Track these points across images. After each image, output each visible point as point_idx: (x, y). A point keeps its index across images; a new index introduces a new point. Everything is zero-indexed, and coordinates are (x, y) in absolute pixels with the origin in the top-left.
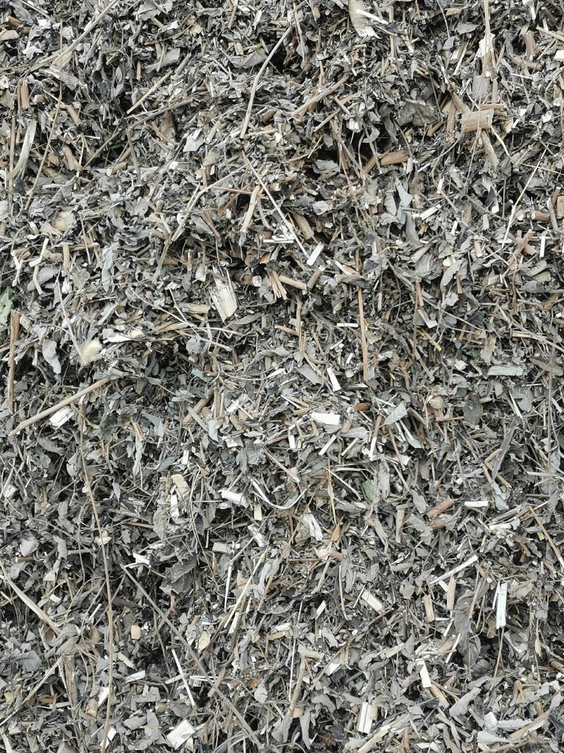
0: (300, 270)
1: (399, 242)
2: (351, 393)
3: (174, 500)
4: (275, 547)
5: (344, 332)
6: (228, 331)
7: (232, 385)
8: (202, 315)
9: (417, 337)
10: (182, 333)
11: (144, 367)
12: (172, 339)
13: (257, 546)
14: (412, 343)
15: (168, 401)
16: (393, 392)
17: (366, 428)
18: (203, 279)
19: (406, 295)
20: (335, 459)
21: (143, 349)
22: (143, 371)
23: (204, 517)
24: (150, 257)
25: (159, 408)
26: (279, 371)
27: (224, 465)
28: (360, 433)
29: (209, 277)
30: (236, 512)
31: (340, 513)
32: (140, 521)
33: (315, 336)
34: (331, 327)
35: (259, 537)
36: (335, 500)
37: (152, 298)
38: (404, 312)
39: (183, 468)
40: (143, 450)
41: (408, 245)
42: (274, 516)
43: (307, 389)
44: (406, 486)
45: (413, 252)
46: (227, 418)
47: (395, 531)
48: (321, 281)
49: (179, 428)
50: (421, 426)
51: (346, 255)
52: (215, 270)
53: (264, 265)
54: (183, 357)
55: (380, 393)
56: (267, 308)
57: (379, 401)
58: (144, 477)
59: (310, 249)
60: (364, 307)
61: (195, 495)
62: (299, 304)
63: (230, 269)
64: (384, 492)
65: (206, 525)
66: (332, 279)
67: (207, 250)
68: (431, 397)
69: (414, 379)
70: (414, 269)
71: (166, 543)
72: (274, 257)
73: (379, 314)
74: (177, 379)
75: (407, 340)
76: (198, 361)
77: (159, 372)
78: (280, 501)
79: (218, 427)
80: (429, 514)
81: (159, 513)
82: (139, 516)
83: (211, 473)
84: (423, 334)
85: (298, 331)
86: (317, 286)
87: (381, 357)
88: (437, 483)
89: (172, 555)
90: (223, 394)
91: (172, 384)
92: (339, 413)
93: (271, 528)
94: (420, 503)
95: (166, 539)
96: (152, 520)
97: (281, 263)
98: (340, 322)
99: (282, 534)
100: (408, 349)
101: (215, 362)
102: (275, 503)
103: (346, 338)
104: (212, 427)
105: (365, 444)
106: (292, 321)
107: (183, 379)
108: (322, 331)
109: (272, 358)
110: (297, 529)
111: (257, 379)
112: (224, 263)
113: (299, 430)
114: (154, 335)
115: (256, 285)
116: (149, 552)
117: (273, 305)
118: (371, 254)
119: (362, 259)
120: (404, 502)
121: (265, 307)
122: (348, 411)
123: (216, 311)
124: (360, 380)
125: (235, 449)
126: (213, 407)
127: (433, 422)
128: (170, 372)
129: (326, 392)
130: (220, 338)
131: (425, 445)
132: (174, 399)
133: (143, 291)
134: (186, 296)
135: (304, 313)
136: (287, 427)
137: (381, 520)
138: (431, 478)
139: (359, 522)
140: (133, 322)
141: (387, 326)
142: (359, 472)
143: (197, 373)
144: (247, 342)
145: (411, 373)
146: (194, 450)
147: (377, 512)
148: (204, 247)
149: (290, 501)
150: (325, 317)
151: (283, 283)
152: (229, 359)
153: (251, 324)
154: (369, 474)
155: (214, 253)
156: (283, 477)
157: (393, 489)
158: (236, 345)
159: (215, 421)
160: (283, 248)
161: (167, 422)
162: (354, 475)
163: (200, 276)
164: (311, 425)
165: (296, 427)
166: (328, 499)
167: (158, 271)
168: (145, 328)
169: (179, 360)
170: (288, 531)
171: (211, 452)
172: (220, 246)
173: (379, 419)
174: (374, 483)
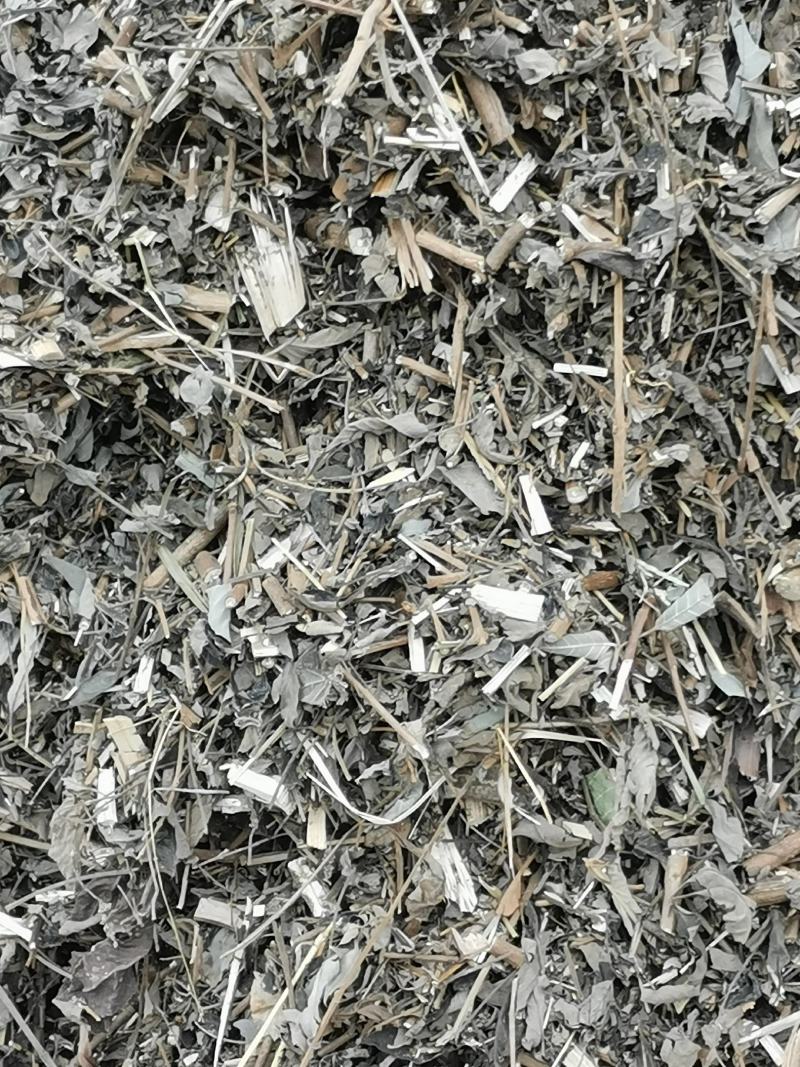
0: (472, 221)
1: (728, 170)
2: (577, 544)
3: (105, 782)
4: (354, 920)
5: (570, 387)
6: (276, 363)
7: (276, 500)
8: (215, 316)
9: (755, 414)
10: (160, 358)
11: (56, 438)
12: (132, 372)
13: (309, 913)
14: (740, 428)
15: (111, 529)
16: (683, 550)
17: (609, 635)
18: (224, 225)
19: (736, 305)
20: (523, 706)
21: (56, 390)
22: (53, 446)
23: (179, 831)
24: (93, 158)
25: (85, 544)
26: (399, 475)
27: (239, 700)
28: (592, 645)
29: (239, 220)
30: (262, 824)
31: (525, 845)
32: (15, 830)
33: (495, 391)
34: (539, 373)
35: (314, 892)
36: (514, 812)
37: (91, 264)
38: (728, 348)
39: (135, 701)
40: (38, 649)
41: (750, 180)
42: (357, 840)
43: (465, 525)
44: (698, 790)
45: (760, 198)
46: (256, 582)
47: (661, 903)
48: (522, 252)
49: (134, 599)
50: (748, 642)
51: (591, 192)
52: (256, 206)
53: (381, 201)
54: (157, 419)
55: (651, 549)
56: (381, 312)
57: (644, 568)
58: (35, 718)
59: (502, 168)
60: (626, 326)
61: (160, 772)
62: (463, 307)
63: (295, 204)
64: (640, 799)
65: (182, 850)
66: (550, 249)
67: (238, 152)
68: (779, 568)
69: (740, 520)
70: (760, 239)
71: (79, 888)
72: (408, 181)
73: (663, 348)
74: (138, 477)
75: (728, 421)
76: (195, 435)
77: (94, 455)
78: (374, 803)
79: (232, 603)
80: (750, 867)
81: (65, 812)
82: (15, 817)
83: (204, 721)
84: (770, 408)
85: (454, 376)
86: (512, 265)
87: (660, 458)
88: (776, 788)
89: (90, 922)
90: (251, 521)
91: (124, 488)
92: (541, 592)
93: (348, 870)
94: (731, 835)
95: (80, 879)
96: (47, 828)
97: (424, 200)
98: (561, 359)
99: (374, 889)
100: (729, 441)
101: (239, 436)
102: (363, 808)
103: (576, 402)
104: (218, 602)
105: (604, 675)
106: (441, 350)
107: (152, 476)
108: (516, 380)
109: (383, 440)
110: (414, 877)
111: (342, 490)
112: (281, 189)
113: (439, 627)
114: (88, 358)
115: (356, 251)
116: (32, 909)
117: (396, 306)
118: (654, 194)
119: (632, 204)
120: (690, 830)
121: (375, 309)
122: (566, 588)
123: (251, 309)
124: (601, 511)
125: (270, 664)
126: (225, 552)
127: (780, 632)
128: (121, 457)
129: (513, 535)
130: (256, 378)
131: (753, 690)
132: (127, 526)
133: (70, 244)
134: (177, 264)
135: (472, 330)
136: (409, 616)
137: (628, 873)
138: (763, 774)
139: (571, 870)
140: (38, 320)
141: (681, 379)
142: (582, 746)
143: (188, 462)
144: (323, 395)
145: (733, 505)
146: (166, 657)
147: (618, 847)
148: (232, 145)
149: (400, 803)
150: (526, 346)
151: (425, 251)
152: (274, 433)
153: (336, 350)
154: (605, 752)
155: (257, 161)
156: (388, 744)
157: (664, 796)
158: (294, 399)
159: (226, 588)
160: (432, 162)
161: (103, 581)
162: (568, 751)
163: (217, 217)
164: (468, 617)
165: (430, 618)
166: (498, 807)
167: (112, 196)
168: (67, 337)
169: (148, 427)
170: (389, 882)
171: (209, 667)
172: (274, 143)
173: (643, 613)
174: (616, 774)
